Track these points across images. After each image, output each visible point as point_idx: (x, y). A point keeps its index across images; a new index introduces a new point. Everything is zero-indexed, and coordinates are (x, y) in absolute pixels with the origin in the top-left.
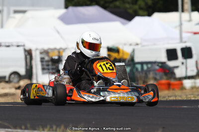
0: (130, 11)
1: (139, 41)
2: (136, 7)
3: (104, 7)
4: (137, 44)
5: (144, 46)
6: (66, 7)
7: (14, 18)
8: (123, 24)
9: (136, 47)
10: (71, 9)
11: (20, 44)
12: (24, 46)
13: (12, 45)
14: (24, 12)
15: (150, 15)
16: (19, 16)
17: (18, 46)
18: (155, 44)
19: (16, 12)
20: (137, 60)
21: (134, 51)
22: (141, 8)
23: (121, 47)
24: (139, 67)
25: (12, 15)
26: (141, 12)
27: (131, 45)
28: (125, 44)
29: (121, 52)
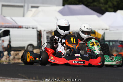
0: (103, 8)
1: (108, 27)
2: (107, 6)
3: (87, 6)
4: (107, 29)
5: (111, 30)
6: (64, 5)
7: (31, 11)
8: (99, 16)
9: (106, 31)
10: (66, 6)
11: (34, 27)
12: (37, 28)
13: (30, 28)
14: (37, 7)
15: (115, 11)
16: (34, 9)
17: (33, 28)
18: (117, 30)
19: (32, 7)
20: (106, 39)
21: (104, 34)
22: (110, 7)
23: (96, 31)
25: (30, 9)
26: (109, 9)
27: (103, 29)
28: (99, 29)
29: (96, 34)
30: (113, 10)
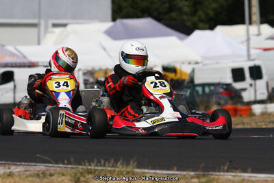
0: (188, 24)
1: (199, 59)
2: (195, 19)
3: (158, 19)
4: (197, 63)
5: (205, 65)
6: (114, 19)
7: (53, 32)
8: (181, 39)
9: (196, 66)
10: (119, 21)
14: (64, 25)
15: (212, 28)
16: (58, 30)
18: (218, 63)
19: (55, 25)
20: (197, 81)
21: (193, 71)
22: (201, 21)
23: (178, 66)
24: (200, 89)
25: (51, 29)
26: (201, 25)
27: (190, 63)
28: (183, 63)
29: (178, 72)
30: (207, 26)
